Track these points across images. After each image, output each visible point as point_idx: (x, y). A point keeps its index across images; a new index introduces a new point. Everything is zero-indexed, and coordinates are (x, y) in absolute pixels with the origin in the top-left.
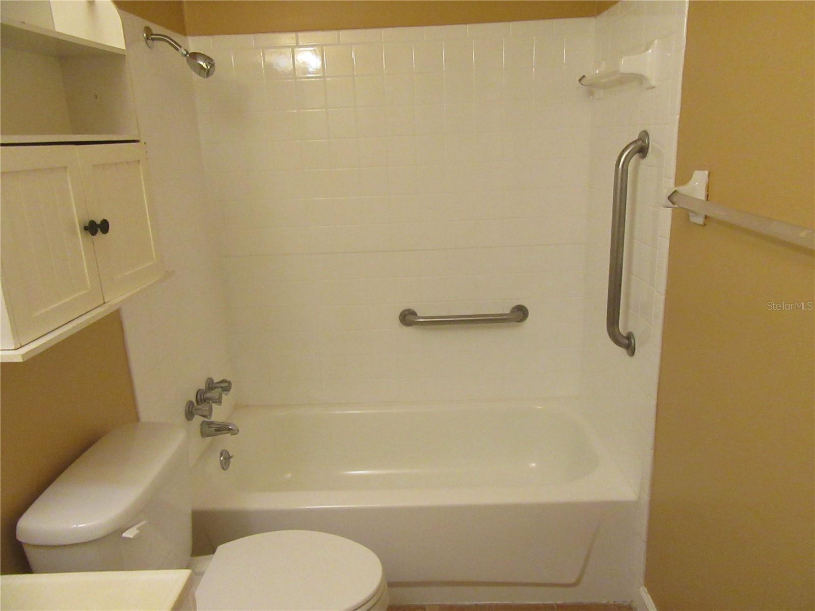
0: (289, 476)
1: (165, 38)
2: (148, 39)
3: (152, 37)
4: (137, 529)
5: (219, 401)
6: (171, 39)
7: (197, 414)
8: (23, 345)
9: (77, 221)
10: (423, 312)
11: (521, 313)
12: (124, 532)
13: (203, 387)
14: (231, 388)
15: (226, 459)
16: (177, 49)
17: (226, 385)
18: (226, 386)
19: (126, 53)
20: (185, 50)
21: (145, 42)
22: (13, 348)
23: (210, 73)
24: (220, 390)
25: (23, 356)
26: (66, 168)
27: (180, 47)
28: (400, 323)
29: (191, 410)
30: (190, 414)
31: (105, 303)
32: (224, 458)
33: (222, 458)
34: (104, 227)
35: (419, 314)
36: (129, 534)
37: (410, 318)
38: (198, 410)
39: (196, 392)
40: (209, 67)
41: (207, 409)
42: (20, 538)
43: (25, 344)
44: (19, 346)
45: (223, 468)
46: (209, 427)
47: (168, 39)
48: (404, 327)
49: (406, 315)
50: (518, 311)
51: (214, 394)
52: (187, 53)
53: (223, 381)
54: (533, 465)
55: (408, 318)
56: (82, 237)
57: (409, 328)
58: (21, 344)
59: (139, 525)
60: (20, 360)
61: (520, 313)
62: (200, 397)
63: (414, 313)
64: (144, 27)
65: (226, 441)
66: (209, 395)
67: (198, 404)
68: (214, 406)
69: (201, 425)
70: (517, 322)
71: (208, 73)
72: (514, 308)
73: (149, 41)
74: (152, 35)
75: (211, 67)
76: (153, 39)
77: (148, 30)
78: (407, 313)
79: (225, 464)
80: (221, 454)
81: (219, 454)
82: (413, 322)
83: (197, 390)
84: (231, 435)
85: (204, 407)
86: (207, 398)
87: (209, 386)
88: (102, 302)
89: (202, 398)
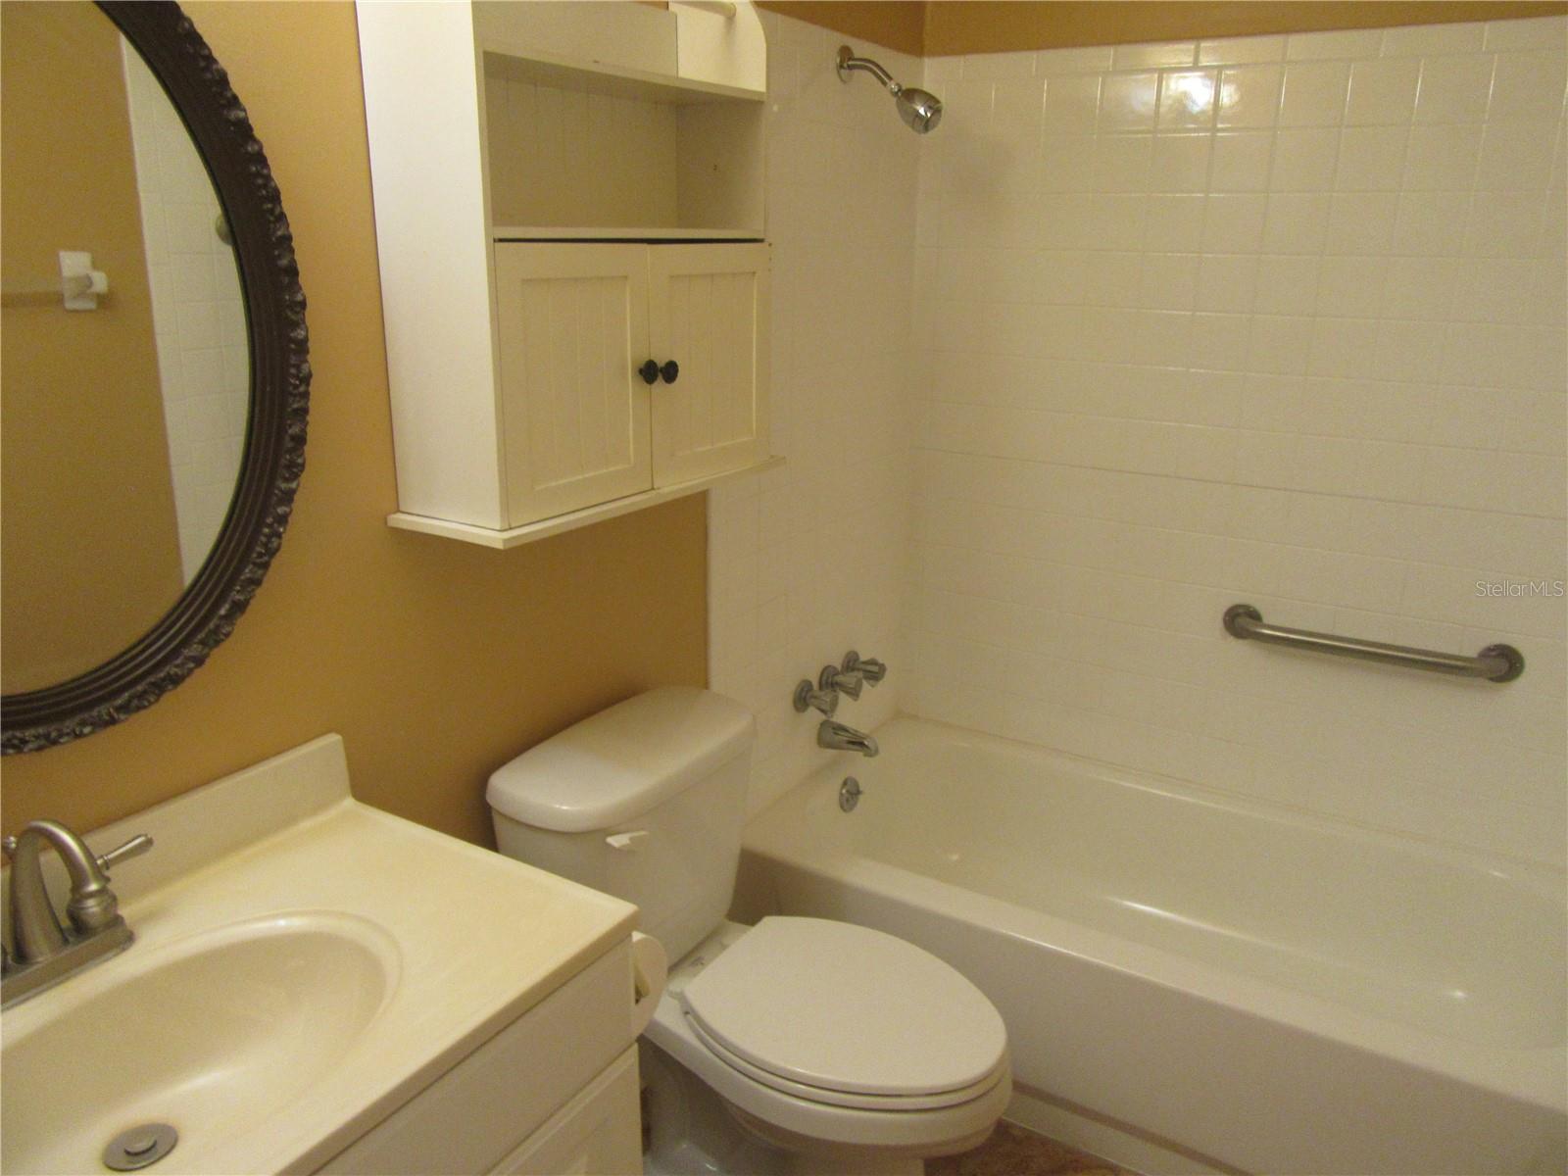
0: (955, 857)
1: (867, 64)
2: (841, 67)
3: (850, 63)
4: (631, 839)
5: (854, 693)
6: (878, 66)
7: (815, 706)
8: (513, 526)
9: (631, 355)
10: (1276, 615)
11: (1504, 666)
12: (611, 835)
13: (838, 664)
14: (883, 676)
15: (851, 794)
16: (884, 83)
17: (875, 669)
18: (874, 672)
19: (765, 99)
20: (898, 84)
21: (835, 71)
22: (498, 528)
23: (930, 123)
24: (860, 675)
25: (505, 541)
26: (626, 277)
27: (890, 78)
28: (1224, 630)
29: (803, 694)
30: (803, 698)
31: (653, 489)
32: (847, 791)
33: (844, 791)
34: (670, 372)
35: (1266, 620)
36: (615, 841)
37: (1243, 621)
38: (815, 697)
39: (821, 670)
40: (929, 115)
41: (828, 700)
42: (491, 799)
43: (517, 525)
44: (507, 527)
45: (842, 807)
46: (836, 734)
47: (875, 69)
48: (1231, 639)
49: (1238, 615)
50: (1498, 655)
51: (849, 679)
52: (899, 90)
53: (873, 662)
54: (1459, 994)
55: (1241, 621)
56: (632, 381)
57: (1241, 641)
58: (510, 525)
59: (636, 834)
60: (499, 546)
61: (1504, 663)
62: (828, 678)
63: (1254, 616)
64: (838, 47)
65: (858, 766)
66: (840, 679)
67: (821, 687)
68: (843, 698)
69: (822, 724)
70: (1492, 679)
71: (927, 125)
72: (1489, 649)
73: (842, 71)
74: (850, 59)
75: (932, 115)
76: (850, 67)
77: (846, 52)
78: (1241, 611)
79: (847, 800)
80: (845, 783)
81: (840, 781)
82: (1247, 631)
83: (826, 665)
84: (865, 755)
85: (826, 697)
86: (837, 683)
87: (849, 662)
88: (648, 486)
89: (830, 680)
